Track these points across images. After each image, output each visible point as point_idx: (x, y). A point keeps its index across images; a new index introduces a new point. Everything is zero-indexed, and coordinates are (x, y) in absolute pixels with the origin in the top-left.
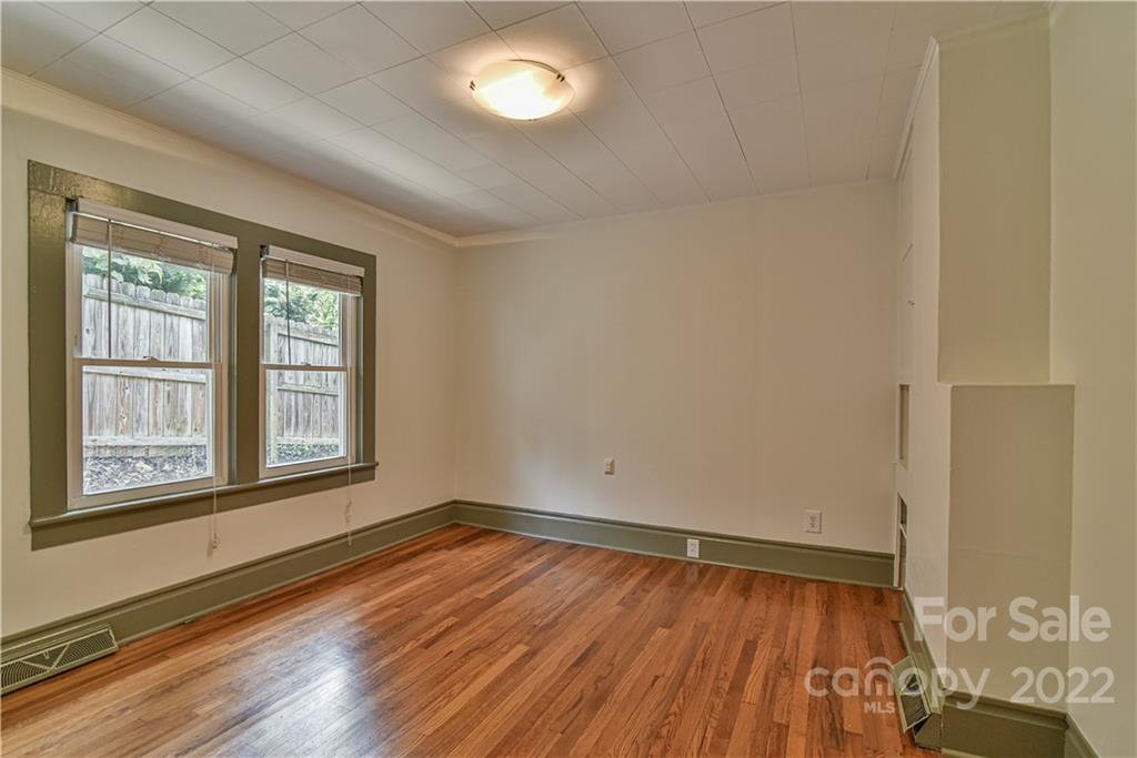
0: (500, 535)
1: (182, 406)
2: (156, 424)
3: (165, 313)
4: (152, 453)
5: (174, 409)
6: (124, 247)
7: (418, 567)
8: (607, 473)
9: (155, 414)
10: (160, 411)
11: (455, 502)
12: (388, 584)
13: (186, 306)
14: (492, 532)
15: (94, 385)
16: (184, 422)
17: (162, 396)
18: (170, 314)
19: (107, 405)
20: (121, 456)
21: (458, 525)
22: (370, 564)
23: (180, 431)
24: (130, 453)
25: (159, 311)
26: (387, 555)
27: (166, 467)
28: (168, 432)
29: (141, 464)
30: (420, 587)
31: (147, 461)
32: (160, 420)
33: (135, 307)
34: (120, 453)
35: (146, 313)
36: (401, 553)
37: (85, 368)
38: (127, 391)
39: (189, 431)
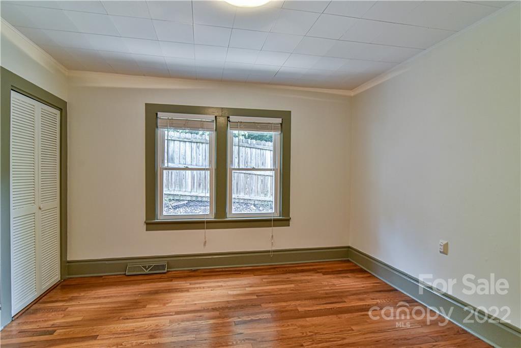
0: (369, 275)
1: (267, 185)
2: (258, 192)
3: (261, 149)
4: (256, 202)
5: (264, 186)
6: (173, 127)
7: (296, 279)
8: (441, 252)
9: (257, 188)
10: (259, 187)
11: (349, 247)
12: (271, 282)
13: (268, 146)
14: (365, 272)
15: (238, 177)
16: (268, 191)
17: (260, 181)
18: (263, 149)
19: (242, 184)
20: (246, 203)
21: (348, 261)
22: (277, 269)
23: (266, 195)
24: (249, 202)
25: (258, 149)
26: (289, 267)
27: (261, 208)
28: (262, 195)
29: (252, 206)
30: (281, 290)
31: (255, 205)
32: (259, 190)
33: (250, 148)
34: (246, 201)
35: (254, 150)
36: (298, 268)
37: (233, 171)
38: (248, 179)
39: (269, 196)
